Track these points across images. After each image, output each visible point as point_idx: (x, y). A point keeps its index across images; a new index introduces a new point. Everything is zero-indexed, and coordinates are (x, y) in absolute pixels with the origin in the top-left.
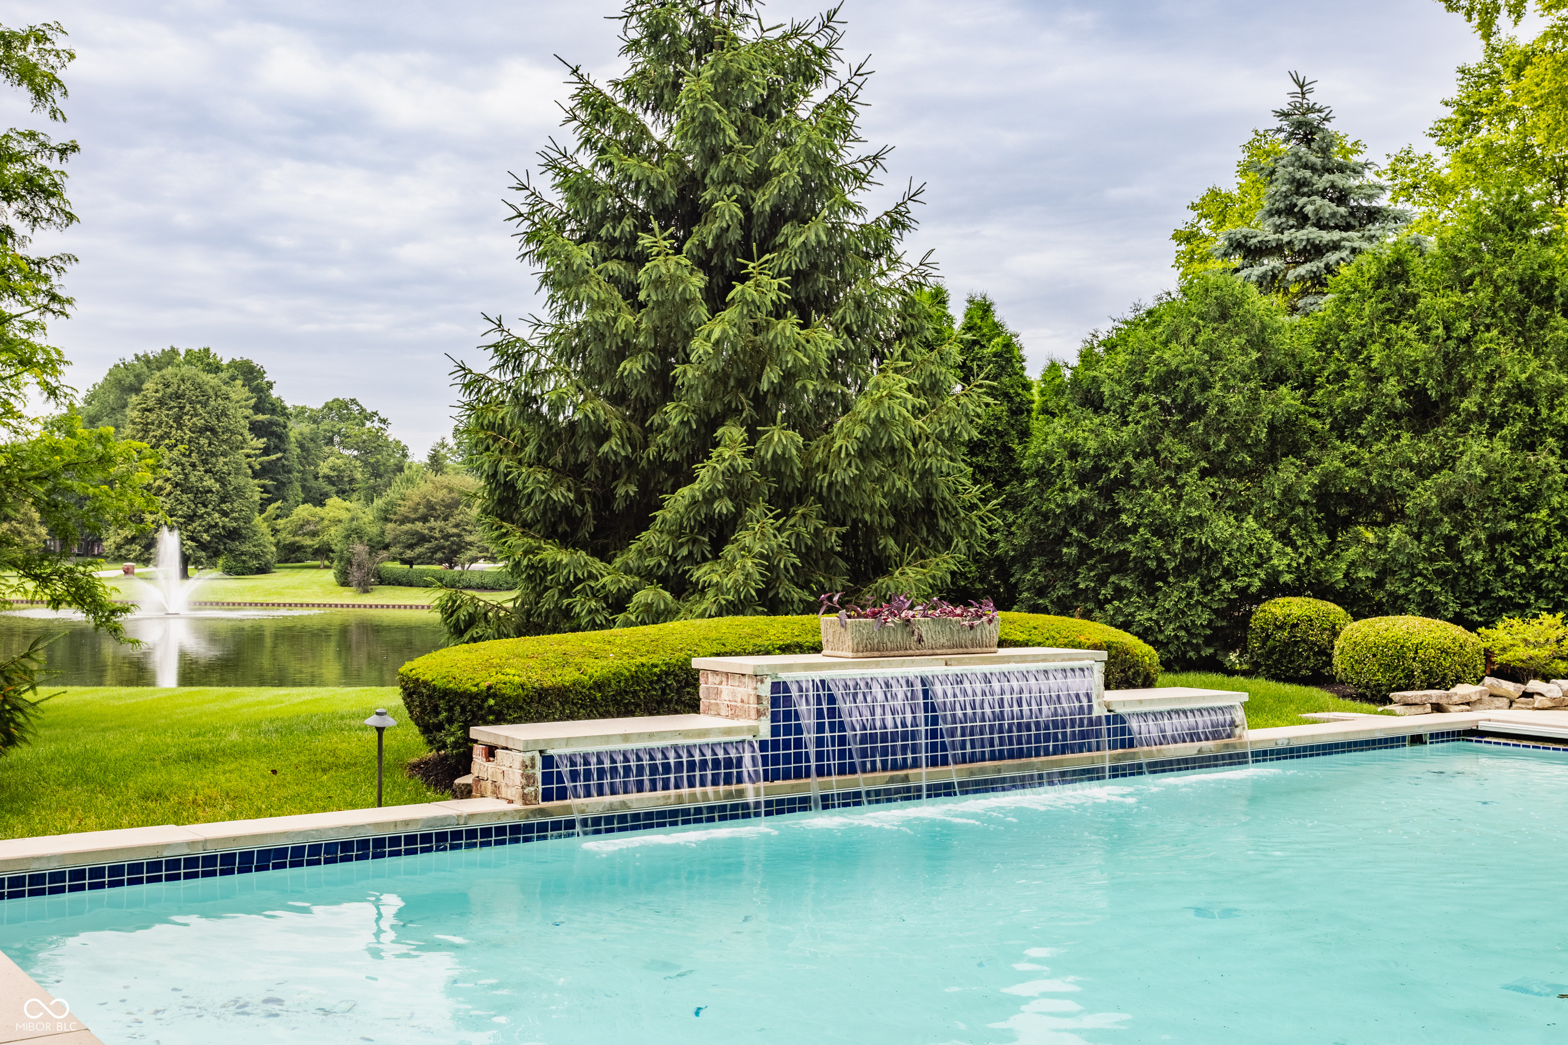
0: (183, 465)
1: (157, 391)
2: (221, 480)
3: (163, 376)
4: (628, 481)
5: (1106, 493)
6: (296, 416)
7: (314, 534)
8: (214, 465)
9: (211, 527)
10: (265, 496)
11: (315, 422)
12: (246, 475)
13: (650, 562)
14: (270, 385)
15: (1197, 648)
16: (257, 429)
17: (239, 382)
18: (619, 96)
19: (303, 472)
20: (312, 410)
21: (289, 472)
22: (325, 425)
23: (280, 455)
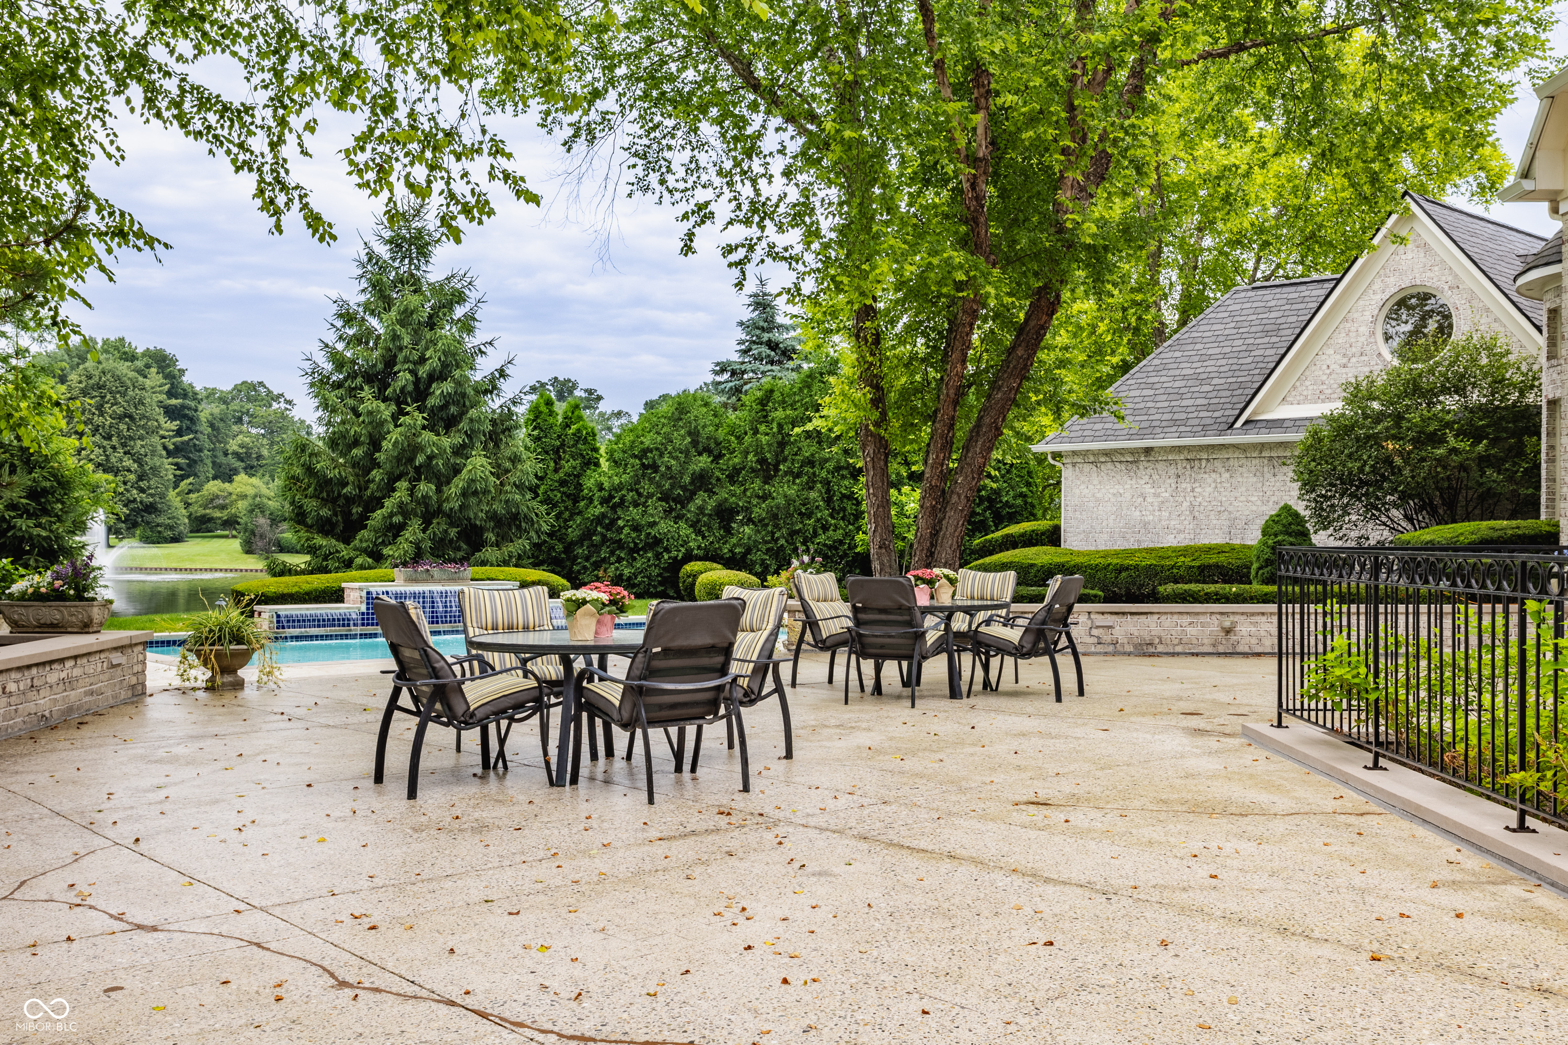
0: (104, 447)
1: (80, 382)
2: (139, 461)
3: (85, 369)
4: (359, 505)
5: (614, 508)
6: (207, 397)
7: (223, 507)
8: (133, 448)
9: (130, 501)
10: (178, 472)
11: (225, 402)
12: (161, 456)
13: (364, 545)
14: (182, 372)
15: (655, 587)
16: (171, 413)
17: (154, 370)
18: (361, 309)
19: (213, 450)
20: (222, 392)
21: (201, 450)
22: (235, 405)
23: (191, 436)
